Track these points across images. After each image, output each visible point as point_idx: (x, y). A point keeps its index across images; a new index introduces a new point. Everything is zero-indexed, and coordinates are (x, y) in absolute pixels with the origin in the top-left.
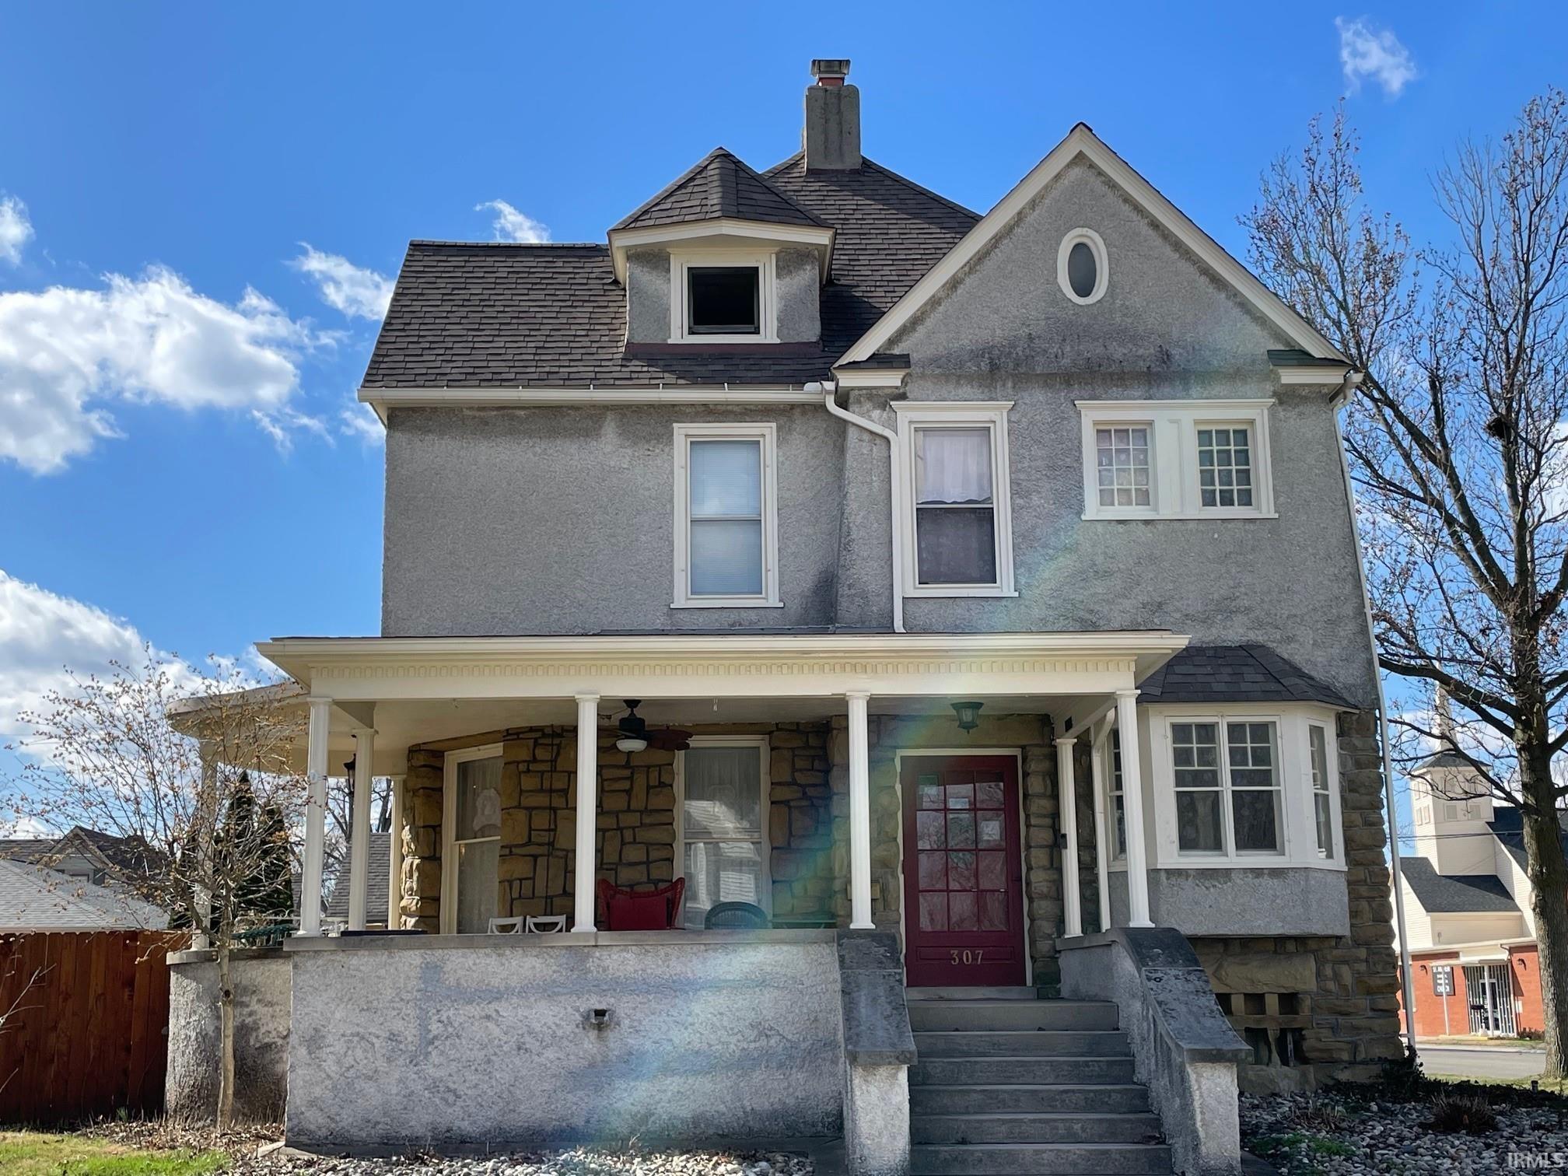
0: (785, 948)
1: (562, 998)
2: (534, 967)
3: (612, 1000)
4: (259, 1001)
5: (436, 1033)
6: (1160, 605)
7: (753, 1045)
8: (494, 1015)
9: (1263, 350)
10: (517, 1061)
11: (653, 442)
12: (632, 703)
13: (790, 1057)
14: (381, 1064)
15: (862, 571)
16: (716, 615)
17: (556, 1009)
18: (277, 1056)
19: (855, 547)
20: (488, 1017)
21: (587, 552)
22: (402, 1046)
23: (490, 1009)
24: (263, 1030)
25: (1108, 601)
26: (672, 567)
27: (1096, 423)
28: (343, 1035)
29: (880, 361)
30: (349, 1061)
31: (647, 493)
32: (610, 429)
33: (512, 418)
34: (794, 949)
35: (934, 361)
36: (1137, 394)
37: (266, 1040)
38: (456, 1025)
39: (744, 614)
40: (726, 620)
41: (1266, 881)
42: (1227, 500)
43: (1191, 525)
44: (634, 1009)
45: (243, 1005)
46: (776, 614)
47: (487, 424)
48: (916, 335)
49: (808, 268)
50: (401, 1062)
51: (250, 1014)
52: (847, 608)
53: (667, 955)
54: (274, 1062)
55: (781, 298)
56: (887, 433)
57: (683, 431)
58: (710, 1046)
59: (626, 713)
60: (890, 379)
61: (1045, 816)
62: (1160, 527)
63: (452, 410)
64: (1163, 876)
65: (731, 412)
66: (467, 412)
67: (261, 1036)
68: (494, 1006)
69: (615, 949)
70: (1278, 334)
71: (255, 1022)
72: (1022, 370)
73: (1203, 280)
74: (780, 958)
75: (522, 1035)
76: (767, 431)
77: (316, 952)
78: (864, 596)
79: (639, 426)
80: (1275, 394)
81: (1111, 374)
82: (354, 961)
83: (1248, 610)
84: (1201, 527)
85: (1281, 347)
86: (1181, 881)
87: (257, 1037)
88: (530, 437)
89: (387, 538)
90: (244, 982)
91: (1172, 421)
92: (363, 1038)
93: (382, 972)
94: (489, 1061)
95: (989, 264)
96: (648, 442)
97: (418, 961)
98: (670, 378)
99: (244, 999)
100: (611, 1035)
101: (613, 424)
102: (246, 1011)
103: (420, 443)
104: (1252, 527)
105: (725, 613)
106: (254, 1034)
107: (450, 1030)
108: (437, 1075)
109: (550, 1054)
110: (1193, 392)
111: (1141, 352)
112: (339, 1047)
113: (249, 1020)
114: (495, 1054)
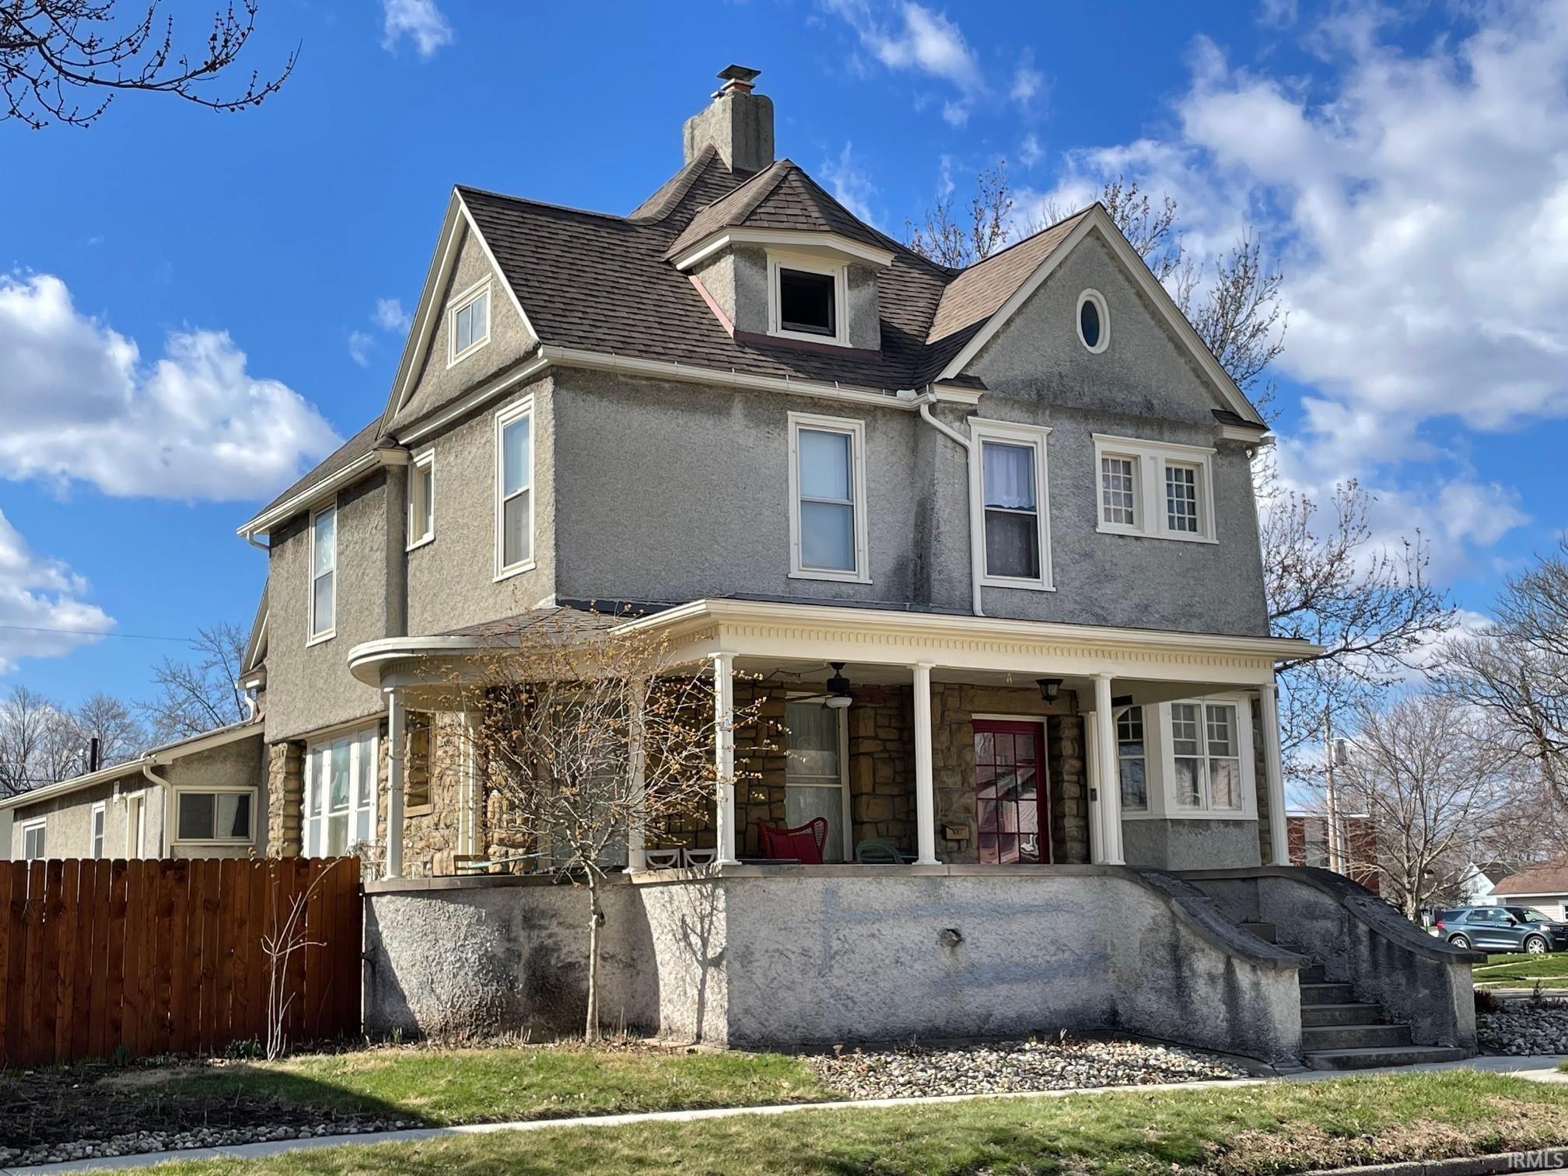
0: (1072, 880)
1: (923, 920)
2: (902, 894)
3: (959, 922)
4: (560, 924)
5: (835, 948)
6: (1146, 606)
7: (1054, 958)
8: (877, 933)
9: (1207, 409)
10: (895, 972)
11: (772, 426)
12: (838, 665)
13: (1078, 968)
14: (797, 976)
15: (946, 559)
16: (822, 587)
17: (920, 928)
18: (582, 974)
19: (942, 538)
20: (873, 935)
21: (722, 520)
22: (812, 960)
23: (874, 929)
24: (565, 951)
25: (1113, 600)
26: (788, 540)
27: (1103, 453)
28: (767, 951)
29: (963, 381)
30: (773, 973)
31: (768, 472)
32: (738, 409)
33: (659, 389)
34: (1076, 881)
35: (998, 386)
36: (1130, 432)
37: (569, 960)
38: (850, 942)
39: (844, 588)
40: (829, 591)
41: (1231, 829)
42: (1182, 527)
43: (1165, 544)
44: (974, 928)
45: (541, 927)
46: (867, 589)
47: (638, 391)
48: (983, 361)
49: (871, 283)
50: (812, 974)
51: (550, 936)
52: (938, 590)
53: (994, 884)
54: (578, 980)
55: (852, 307)
56: (967, 443)
57: (794, 419)
58: (1025, 958)
59: (832, 674)
60: (970, 397)
61: (1072, 774)
62: (1146, 543)
63: (608, 374)
64: (1169, 824)
65: (831, 406)
66: (623, 379)
67: (562, 957)
68: (877, 926)
69: (959, 879)
70: (1217, 396)
71: (555, 943)
72: (1059, 402)
73: (1170, 346)
74: (1069, 888)
75: (898, 950)
76: (855, 426)
77: (743, 878)
78: (950, 580)
79: (760, 410)
80: (1215, 445)
81: (1116, 414)
82: (773, 887)
83: (1201, 615)
84: (1172, 546)
85: (1218, 408)
86: (1180, 828)
87: (559, 957)
88: (674, 409)
89: (557, 491)
90: (542, 906)
91: (1152, 458)
92: (782, 954)
93: (794, 897)
94: (875, 973)
95: (1031, 308)
96: (768, 425)
97: (820, 887)
98: (789, 371)
99: (542, 922)
100: (960, 949)
101: (740, 405)
102: (544, 933)
103: (582, 403)
104: (1201, 549)
105: (829, 586)
106: (556, 955)
107: (847, 946)
108: (838, 986)
109: (918, 966)
110: (1166, 435)
111: (1133, 398)
112: (764, 962)
113: (549, 942)
114: (880, 967)
